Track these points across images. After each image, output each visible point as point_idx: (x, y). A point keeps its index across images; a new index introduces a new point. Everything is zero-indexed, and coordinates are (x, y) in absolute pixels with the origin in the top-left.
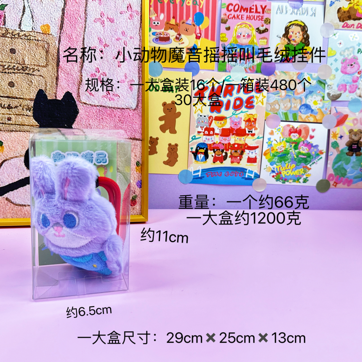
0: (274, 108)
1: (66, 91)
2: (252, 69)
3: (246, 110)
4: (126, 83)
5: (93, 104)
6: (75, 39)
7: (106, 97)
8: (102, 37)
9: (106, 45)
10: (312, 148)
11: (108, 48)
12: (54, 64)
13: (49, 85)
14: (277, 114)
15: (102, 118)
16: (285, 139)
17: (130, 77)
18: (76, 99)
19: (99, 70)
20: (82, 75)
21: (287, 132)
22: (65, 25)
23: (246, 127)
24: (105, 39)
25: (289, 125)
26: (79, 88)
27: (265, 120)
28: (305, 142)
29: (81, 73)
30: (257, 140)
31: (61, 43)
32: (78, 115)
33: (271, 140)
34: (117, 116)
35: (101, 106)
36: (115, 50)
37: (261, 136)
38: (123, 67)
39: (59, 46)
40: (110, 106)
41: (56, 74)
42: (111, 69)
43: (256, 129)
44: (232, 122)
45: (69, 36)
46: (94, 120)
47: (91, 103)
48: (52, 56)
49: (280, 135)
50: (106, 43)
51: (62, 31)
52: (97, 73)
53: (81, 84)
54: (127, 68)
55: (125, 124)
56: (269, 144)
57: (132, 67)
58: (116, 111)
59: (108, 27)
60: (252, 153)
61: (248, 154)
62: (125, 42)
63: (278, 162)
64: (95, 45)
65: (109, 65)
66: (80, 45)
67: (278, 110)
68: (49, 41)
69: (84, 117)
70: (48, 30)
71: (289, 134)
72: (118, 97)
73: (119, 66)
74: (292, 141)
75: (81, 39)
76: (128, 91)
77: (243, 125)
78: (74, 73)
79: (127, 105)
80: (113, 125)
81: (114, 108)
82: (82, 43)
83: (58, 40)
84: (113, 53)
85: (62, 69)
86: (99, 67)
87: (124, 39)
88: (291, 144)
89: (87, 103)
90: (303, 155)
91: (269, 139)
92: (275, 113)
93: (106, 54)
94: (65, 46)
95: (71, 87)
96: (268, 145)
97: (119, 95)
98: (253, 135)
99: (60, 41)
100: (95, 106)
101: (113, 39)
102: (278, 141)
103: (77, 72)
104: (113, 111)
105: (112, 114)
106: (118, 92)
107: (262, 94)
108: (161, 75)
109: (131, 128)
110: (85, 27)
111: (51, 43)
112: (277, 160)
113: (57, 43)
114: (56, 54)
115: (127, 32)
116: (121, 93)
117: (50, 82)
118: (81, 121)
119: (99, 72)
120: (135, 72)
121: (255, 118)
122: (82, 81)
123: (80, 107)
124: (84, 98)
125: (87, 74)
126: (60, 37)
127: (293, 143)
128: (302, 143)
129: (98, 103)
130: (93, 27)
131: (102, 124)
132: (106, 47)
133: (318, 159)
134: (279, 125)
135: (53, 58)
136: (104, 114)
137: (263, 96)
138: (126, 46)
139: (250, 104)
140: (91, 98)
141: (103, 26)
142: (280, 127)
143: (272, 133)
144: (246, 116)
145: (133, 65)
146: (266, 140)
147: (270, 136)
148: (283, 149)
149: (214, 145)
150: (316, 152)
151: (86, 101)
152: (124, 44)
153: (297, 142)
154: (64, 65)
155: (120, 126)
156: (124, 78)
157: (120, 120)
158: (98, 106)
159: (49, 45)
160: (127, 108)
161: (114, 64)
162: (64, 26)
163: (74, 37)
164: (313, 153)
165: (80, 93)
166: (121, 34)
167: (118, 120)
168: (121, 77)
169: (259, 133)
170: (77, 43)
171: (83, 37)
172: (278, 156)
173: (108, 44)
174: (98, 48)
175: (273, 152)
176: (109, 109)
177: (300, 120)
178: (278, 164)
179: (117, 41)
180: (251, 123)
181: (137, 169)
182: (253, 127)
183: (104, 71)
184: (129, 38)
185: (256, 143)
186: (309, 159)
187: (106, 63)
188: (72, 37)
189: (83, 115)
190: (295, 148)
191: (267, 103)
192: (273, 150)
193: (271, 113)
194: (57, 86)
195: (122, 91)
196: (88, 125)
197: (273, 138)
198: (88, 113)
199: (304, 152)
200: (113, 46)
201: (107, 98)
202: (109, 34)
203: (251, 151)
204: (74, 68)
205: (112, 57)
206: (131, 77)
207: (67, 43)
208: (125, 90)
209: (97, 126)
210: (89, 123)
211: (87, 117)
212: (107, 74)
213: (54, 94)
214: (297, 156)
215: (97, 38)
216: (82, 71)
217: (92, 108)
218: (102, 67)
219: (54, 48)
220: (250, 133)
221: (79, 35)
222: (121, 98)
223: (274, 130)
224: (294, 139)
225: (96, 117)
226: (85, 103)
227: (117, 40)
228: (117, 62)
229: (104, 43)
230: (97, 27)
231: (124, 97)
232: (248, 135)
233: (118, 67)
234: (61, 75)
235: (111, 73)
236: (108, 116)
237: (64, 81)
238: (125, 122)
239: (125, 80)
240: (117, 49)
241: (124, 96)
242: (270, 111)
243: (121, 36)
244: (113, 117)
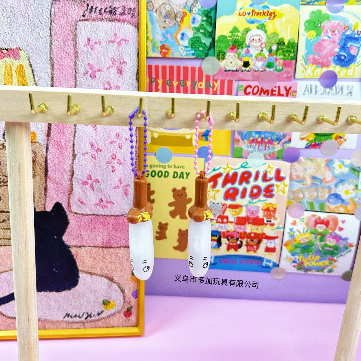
0: (298, 197)
1: (56, 202)
2: (272, 155)
3: (264, 198)
4: (121, 188)
5: (85, 213)
6: (64, 146)
7: (99, 204)
8: (94, 142)
9: (99, 150)
10: (341, 241)
11: (101, 153)
12: (41, 174)
13: (38, 196)
14: (300, 202)
15: (95, 228)
16: (309, 230)
17: (125, 181)
18: (67, 209)
19: (92, 176)
20: (72, 184)
21: (312, 223)
22: (53, 131)
23: (264, 216)
24: (98, 143)
25: (314, 216)
26: (69, 198)
27: (287, 209)
28: (333, 234)
29: (72, 181)
30: (277, 230)
31: (49, 151)
32: (69, 226)
33: (293, 230)
34: (111, 224)
35: (93, 215)
36: (109, 154)
37: (282, 226)
38: (118, 171)
39: (47, 155)
40: (103, 214)
41: (44, 185)
42: (104, 175)
43: (276, 219)
44: (248, 210)
45: (58, 143)
46: (85, 230)
47: (82, 212)
48: (40, 165)
49: (304, 225)
50: (99, 147)
51: (50, 138)
52: (89, 181)
53: (72, 193)
54: (121, 172)
55: (119, 232)
56: (290, 234)
57: (127, 171)
58: (110, 219)
59: (100, 130)
60: (271, 243)
61: (266, 243)
62: (120, 145)
63: (300, 253)
64: (86, 151)
65: (102, 171)
66: (70, 151)
67: (302, 199)
68: (36, 150)
69: (75, 227)
70: (34, 138)
71: (314, 225)
72: (112, 204)
73: (113, 171)
74: (317, 232)
75: (71, 145)
76: (123, 196)
77: (261, 215)
78: (63, 182)
79: (122, 212)
80: (106, 234)
81: (107, 216)
82: (72, 149)
83: (46, 148)
84: (107, 158)
85: (51, 179)
86: (91, 174)
87: (118, 141)
88: (316, 236)
89: (79, 212)
90: (330, 247)
91: (291, 230)
92: (298, 202)
93: (99, 159)
94: (53, 154)
95: (61, 197)
96: (290, 236)
97: (113, 201)
98: (272, 225)
99: (47, 149)
100: (87, 215)
101: (106, 142)
102: (302, 232)
103: (67, 181)
104: (107, 219)
105: (105, 222)
106: (112, 199)
107: (284, 183)
108: (171, 161)
109: (125, 235)
110: (75, 132)
111: (38, 152)
112: (299, 251)
113: (44, 151)
114: (43, 164)
115: (122, 133)
116: (115, 199)
117: (39, 193)
118: (71, 231)
119: (91, 179)
120: (131, 176)
121: (275, 207)
122: (72, 190)
123: (70, 217)
124: (74, 208)
125: (78, 182)
126: (47, 144)
127: (318, 235)
128: (329, 235)
129: (90, 211)
130: (84, 132)
131: (94, 233)
132: (98, 152)
133: (347, 251)
134: (303, 214)
135: (41, 167)
136: (97, 223)
137: (284, 184)
138: (121, 149)
139: (269, 192)
140: (82, 206)
141: (95, 130)
142: (304, 217)
143: (294, 223)
144: (265, 205)
145: (128, 169)
146: (287, 230)
147: (292, 226)
148: (307, 240)
149: (229, 233)
150: (344, 245)
151: (77, 211)
152: (118, 147)
153: (324, 233)
154: (52, 175)
155: (114, 234)
156: (118, 183)
157: (114, 228)
158: (90, 215)
159: (36, 154)
160: (121, 215)
161: (107, 169)
162: (51, 132)
163: (63, 144)
164: (342, 246)
165: (71, 203)
166: (115, 136)
167: (112, 228)
168: (116, 182)
169: (279, 223)
170: (66, 150)
171: (72, 143)
172: (301, 247)
173: (101, 148)
174: (89, 153)
175: (295, 243)
176: (102, 217)
177: (328, 211)
178: (300, 255)
179: (111, 145)
180: (269, 212)
181: (133, 279)
182: (272, 217)
183: (96, 178)
184: (124, 141)
185: (276, 233)
186: (336, 252)
187: (99, 169)
188: (60, 144)
189: (74, 226)
190: (321, 240)
191: (289, 191)
192: (295, 240)
193: (294, 202)
194: (46, 197)
195: (116, 198)
196: (79, 236)
197: (295, 228)
198: (79, 223)
199: (330, 244)
200: (106, 150)
201: (99, 206)
202: (102, 137)
203: (270, 241)
204: (64, 177)
205: (105, 162)
206: (127, 181)
207: (56, 150)
208: (119, 196)
209: (89, 236)
210: (81, 233)
211: (78, 227)
212: (100, 180)
213: (43, 206)
214: (323, 248)
215: (88, 143)
216: (73, 180)
217: (84, 217)
218: (95, 173)
219: (42, 157)
220: (269, 222)
221: (68, 141)
222: (115, 204)
223: (297, 220)
224: (320, 230)
225: (87, 226)
226: (76, 213)
227: (111, 143)
228: (111, 167)
229: (97, 148)
230: (89, 131)
231: (118, 204)
232: (267, 224)
233: (111, 172)
234: (50, 185)
235: (104, 179)
236: (100, 225)
237: (54, 191)
238: (119, 230)
239: (119, 185)
240: (111, 152)
241: (119, 202)
242: (293, 199)
243: (115, 139)
244: (106, 225)
